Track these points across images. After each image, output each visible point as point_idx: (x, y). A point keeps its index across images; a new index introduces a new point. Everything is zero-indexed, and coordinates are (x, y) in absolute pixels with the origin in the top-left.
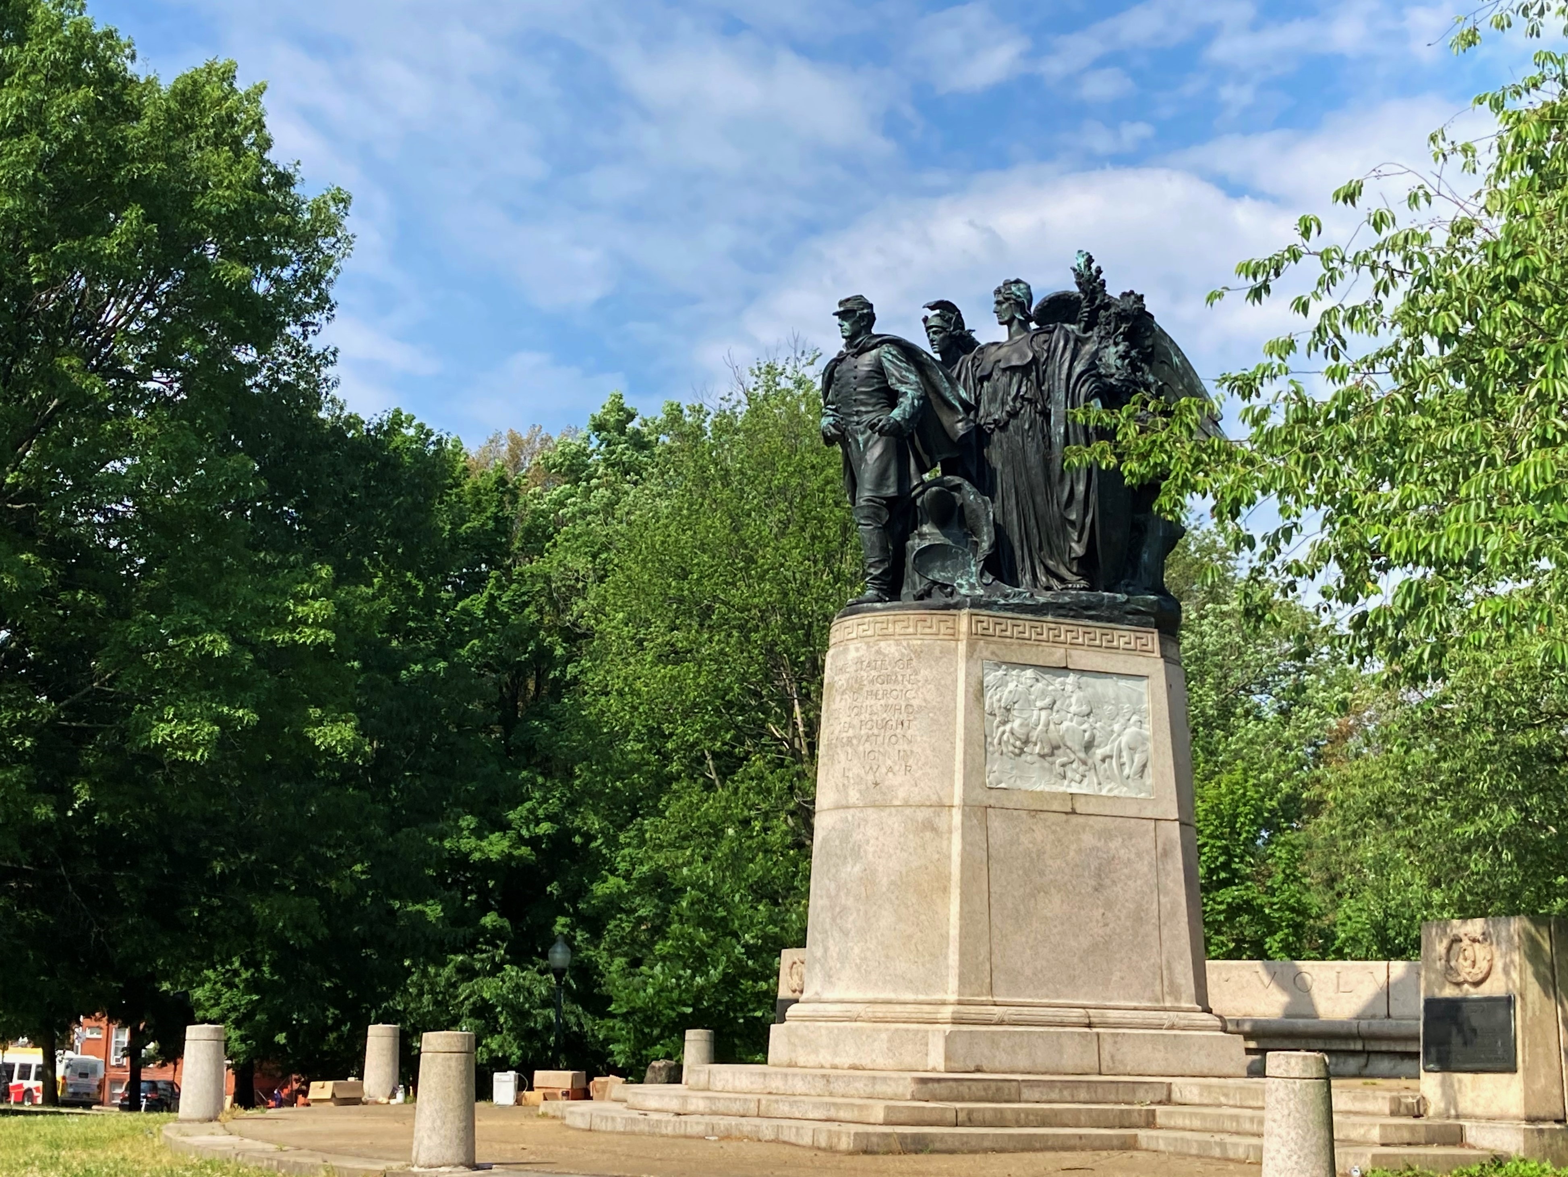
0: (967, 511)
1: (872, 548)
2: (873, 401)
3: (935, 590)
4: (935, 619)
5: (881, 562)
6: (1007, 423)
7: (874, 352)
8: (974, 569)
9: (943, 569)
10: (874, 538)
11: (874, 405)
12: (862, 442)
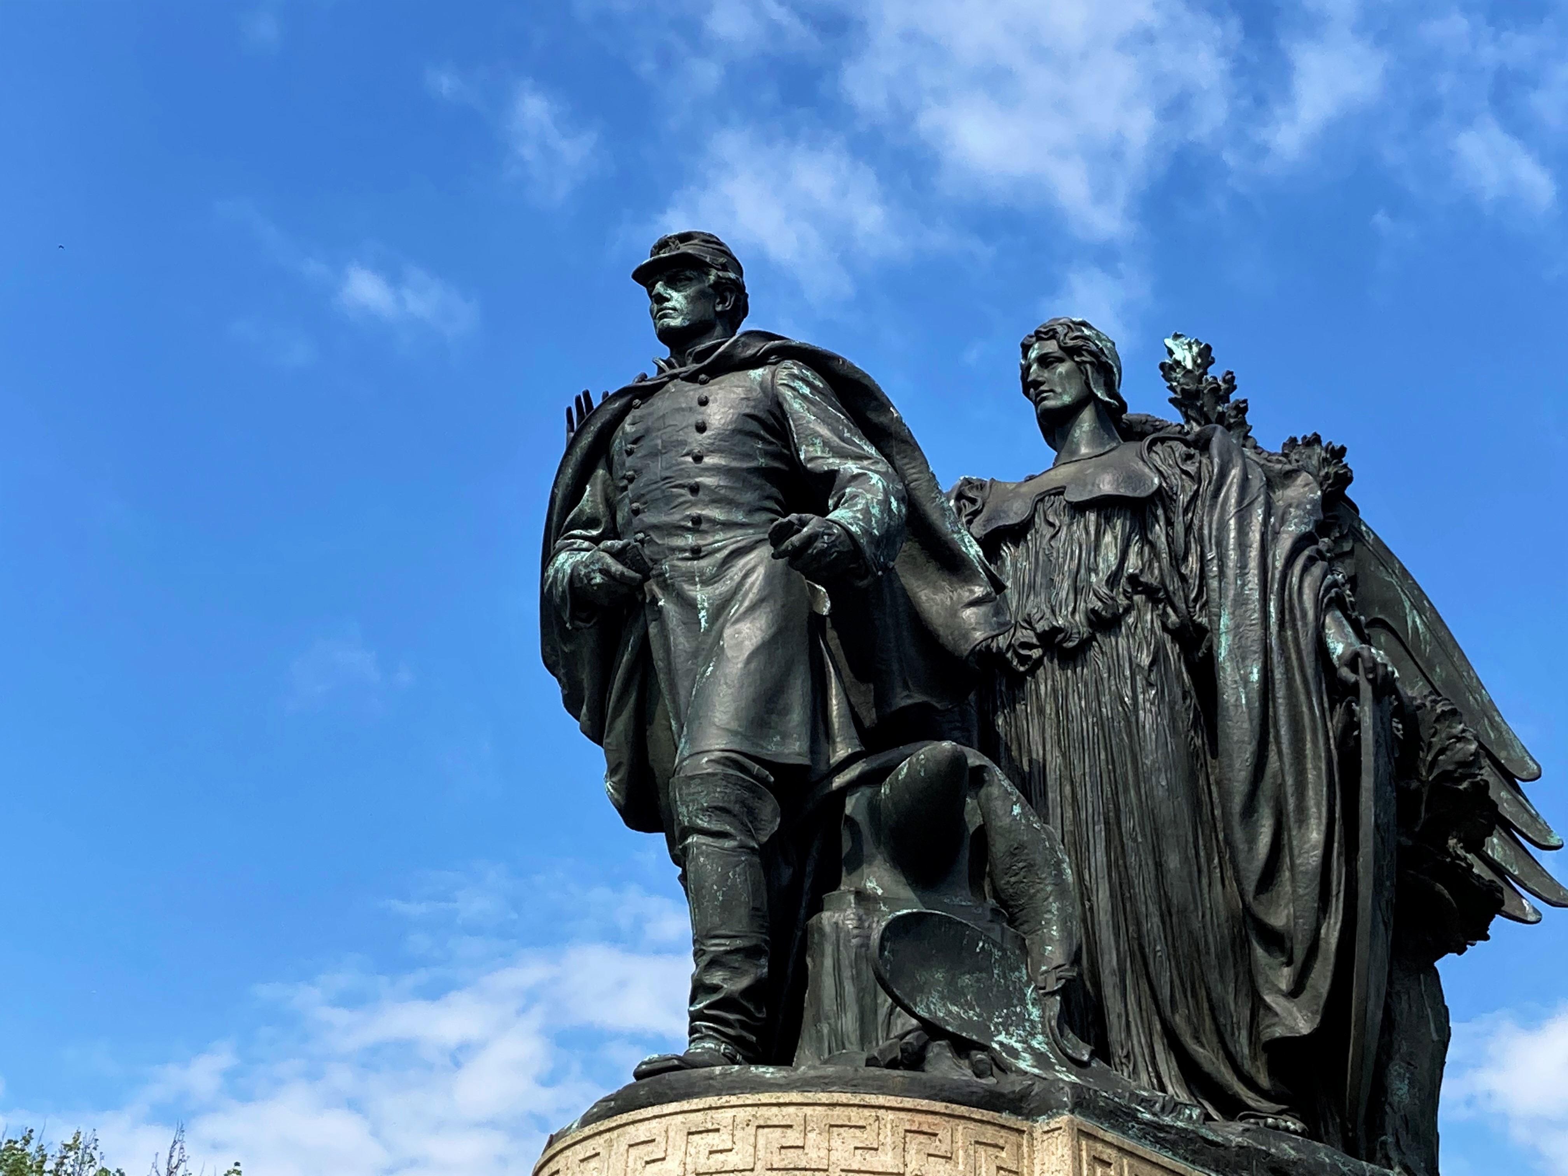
0: (999, 847)
1: (726, 907)
2: (749, 497)
3: (938, 1049)
4: (962, 1133)
5: (751, 953)
6: (1085, 645)
7: (757, 374)
8: (1035, 1013)
9: (954, 995)
10: (737, 877)
11: (753, 510)
12: (706, 604)
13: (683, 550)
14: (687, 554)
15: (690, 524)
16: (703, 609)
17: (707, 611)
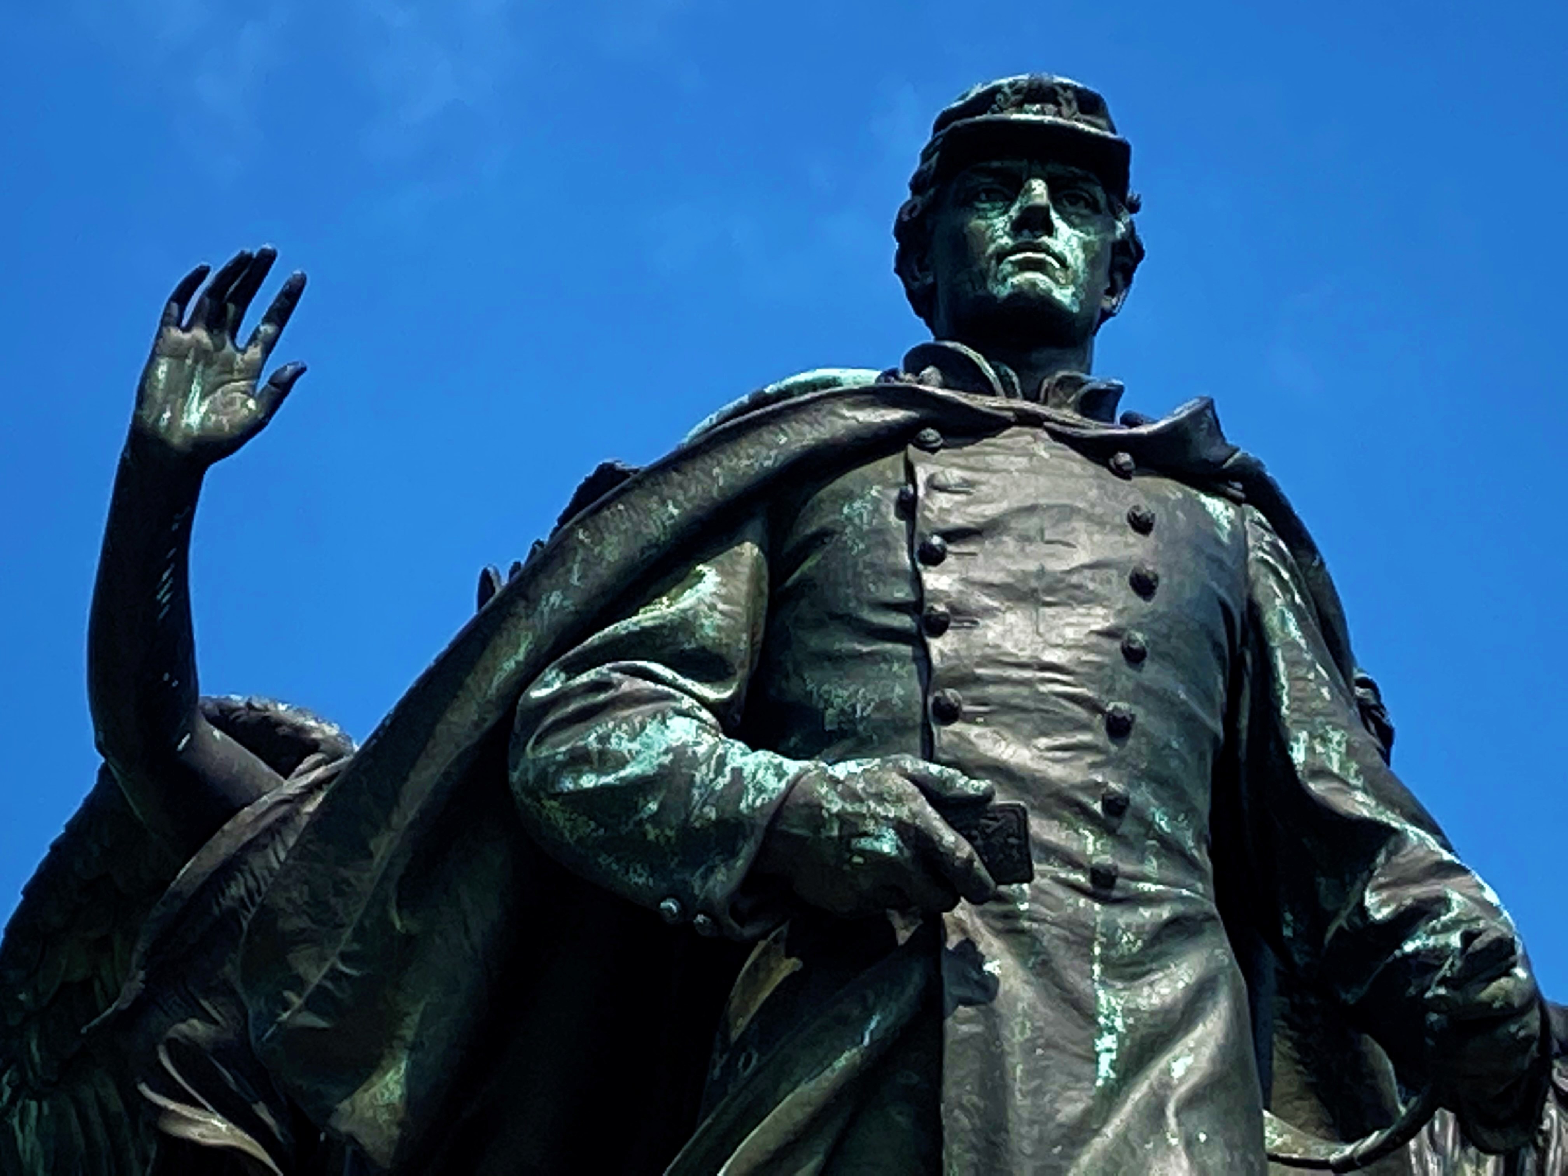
12: (1119, 1023)
13: (1071, 861)
14: (1081, 878)
15: (1098, 807)
16: (1112, 1030)
17: (1121, 1040)
